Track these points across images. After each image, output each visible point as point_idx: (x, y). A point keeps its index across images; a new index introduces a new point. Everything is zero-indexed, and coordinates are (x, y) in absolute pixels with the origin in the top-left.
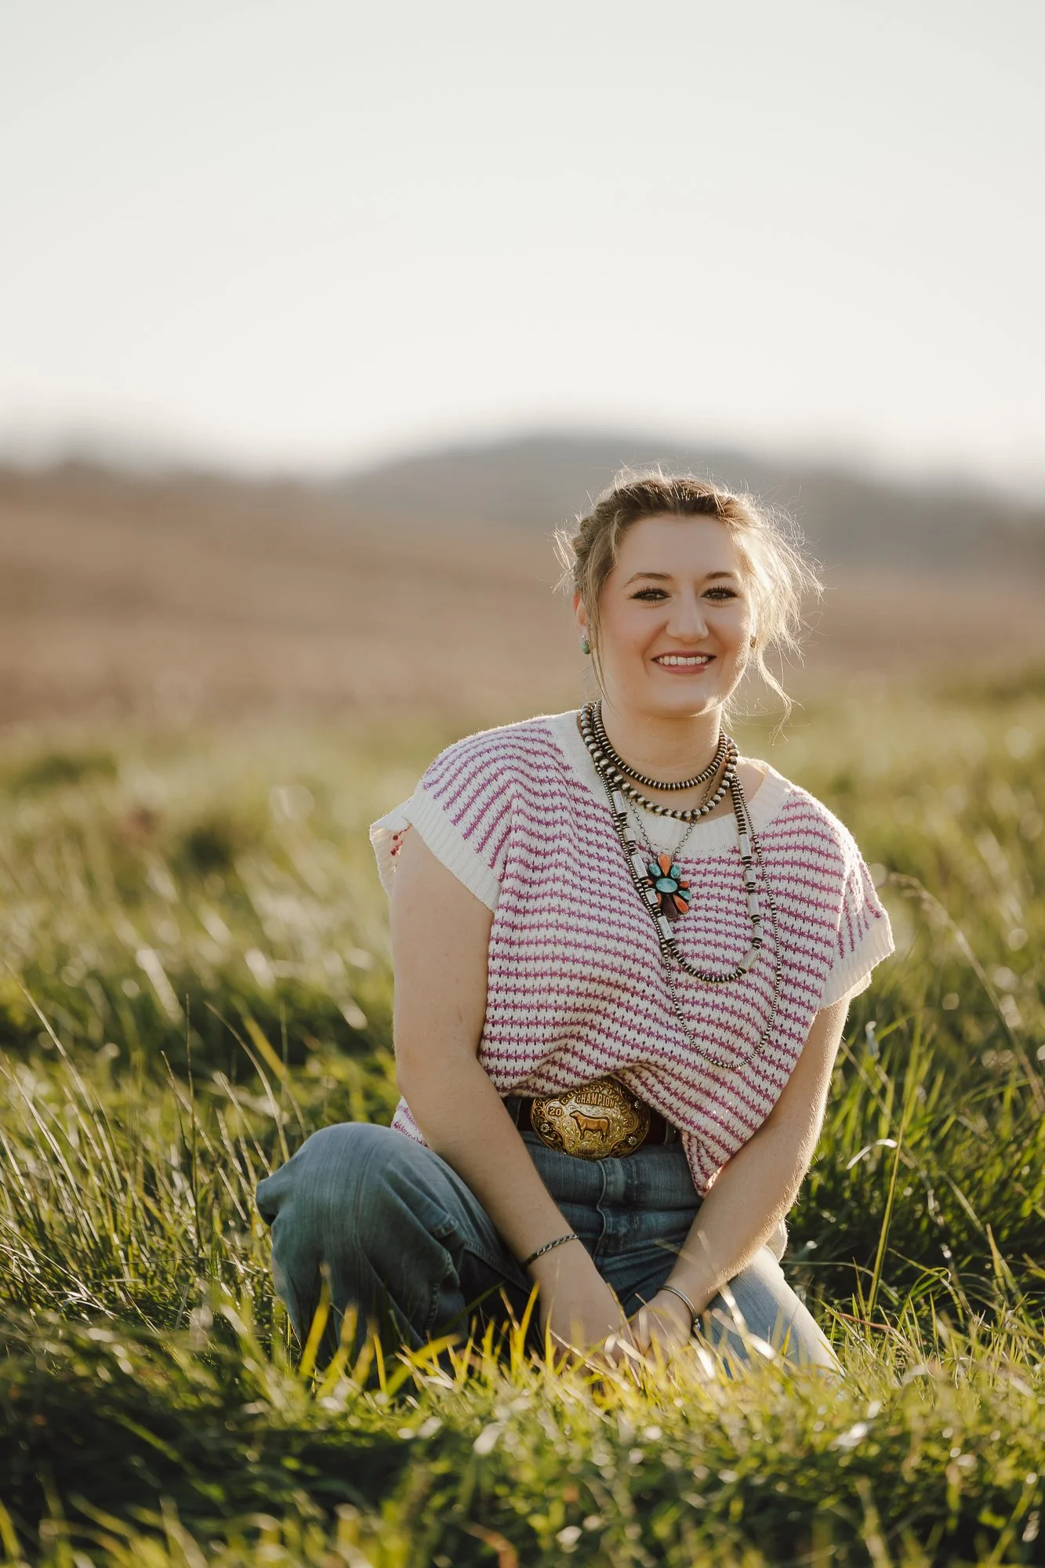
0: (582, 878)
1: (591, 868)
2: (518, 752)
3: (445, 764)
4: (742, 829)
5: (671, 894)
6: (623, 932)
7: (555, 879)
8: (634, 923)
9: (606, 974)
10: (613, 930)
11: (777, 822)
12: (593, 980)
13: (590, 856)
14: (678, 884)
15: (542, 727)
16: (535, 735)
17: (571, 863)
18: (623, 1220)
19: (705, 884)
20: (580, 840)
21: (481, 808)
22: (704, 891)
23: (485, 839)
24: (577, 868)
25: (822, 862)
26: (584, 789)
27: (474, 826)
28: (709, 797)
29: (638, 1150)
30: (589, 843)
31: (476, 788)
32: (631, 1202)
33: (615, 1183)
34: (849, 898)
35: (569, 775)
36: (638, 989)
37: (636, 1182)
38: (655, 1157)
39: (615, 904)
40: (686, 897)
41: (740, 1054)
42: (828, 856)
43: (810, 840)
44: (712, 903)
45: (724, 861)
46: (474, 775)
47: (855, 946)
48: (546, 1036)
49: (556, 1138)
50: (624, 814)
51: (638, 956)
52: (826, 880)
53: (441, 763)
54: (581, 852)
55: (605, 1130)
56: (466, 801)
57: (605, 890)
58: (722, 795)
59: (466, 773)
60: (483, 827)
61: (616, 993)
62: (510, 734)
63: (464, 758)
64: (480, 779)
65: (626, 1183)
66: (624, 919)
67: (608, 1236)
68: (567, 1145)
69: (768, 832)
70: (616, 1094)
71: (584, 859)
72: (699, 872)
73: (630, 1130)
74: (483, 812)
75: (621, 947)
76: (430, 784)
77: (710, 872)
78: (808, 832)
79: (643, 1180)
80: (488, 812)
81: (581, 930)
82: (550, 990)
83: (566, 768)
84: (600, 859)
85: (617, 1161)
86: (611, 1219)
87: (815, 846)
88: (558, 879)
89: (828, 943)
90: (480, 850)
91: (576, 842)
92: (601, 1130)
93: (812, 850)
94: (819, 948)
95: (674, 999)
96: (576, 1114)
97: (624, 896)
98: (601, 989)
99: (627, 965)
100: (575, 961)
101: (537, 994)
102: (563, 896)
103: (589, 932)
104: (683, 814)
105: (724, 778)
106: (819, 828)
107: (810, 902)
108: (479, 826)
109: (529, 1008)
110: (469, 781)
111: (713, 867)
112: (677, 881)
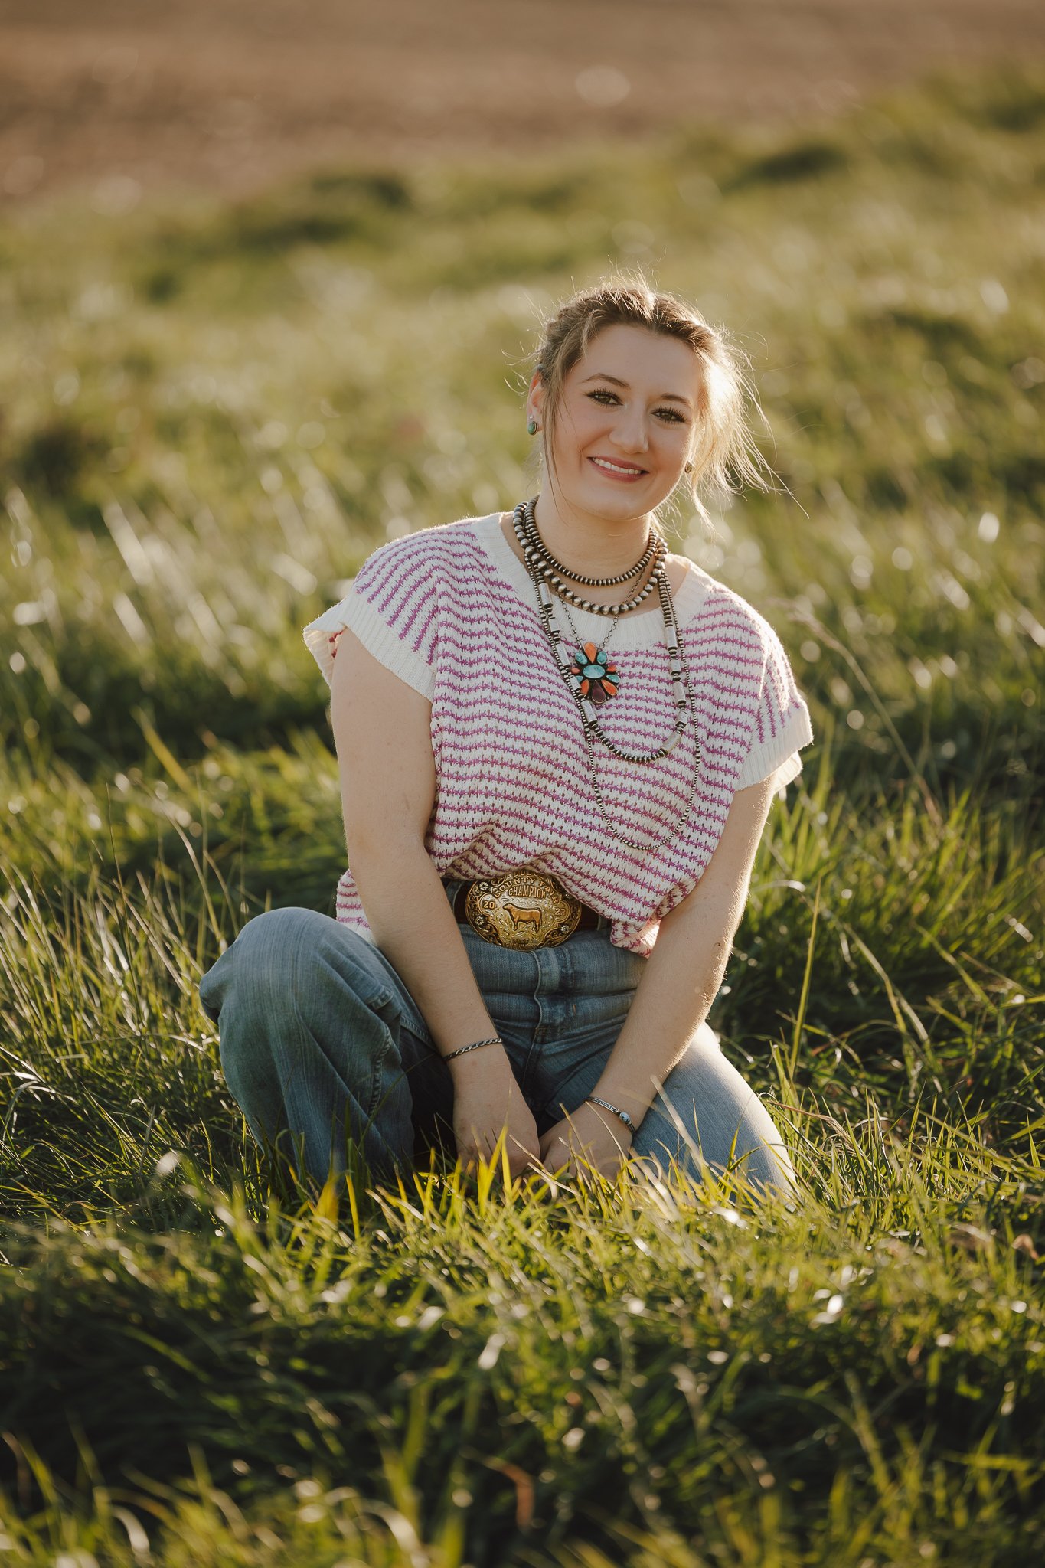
0: (512, 672)
1: (520, 663)
2: (444, 555)
3: (376, 568)
4: (668, 623)
5: (599, 680)
6: (552, 723)
7: (486, 673)
8: (563, 714)
9: (535, 763)
10: (542, 721)
11: (700, 617)
12: (523, 768)
13: (518, 651)
14: (606, 669)
15: (467, 530)
16: (460, 538)
17: (499, 657)
18: (560, 1009)
19: (634, 675)
20: (508, 637)
21: (413, 608)
22: (634, 681)
23: (420, 638)
24: (506, 663)
25: (743, 652)
26: (509, 587)
27: (408, 626)
28: (637, 592)
29: (571, 938)
30: (517, 640)
31: (408, 590)
32: (566, 991)
33: (550, 974)
34: (770, 686)
35: (493, 577)
36: (563, 779)
37: (570, 971)
38: (587, 944)
39: (545, 696)
40: (614, 682)
41: (657, 837)
42: (749, 646)
43: (731, 632)
44: (642, 693)
45: (650, 654)
46: (405, 577)
47: (776, 732)
48: (476, 821)
49: (491, 930)
50: (549, 606)
51: (565, 747)
52: (748, 669)
53: (371, 567)
54: (509, 649)
55: (537, 920)
56: (400, 602)
57: (535, 682)
58: (649, 591)
59: (397, 576)
60: (417, 626)
61: (543, 783)
62: (436, 537)
63: (394, 561)
64: (411, 581)
65: (561, 973)
66: (554, 710)
67: (546, 1026)
68: (502, 937)
69: (691, 627)
70: (547, 885)
71: (513, 655)
72: (627, 664)
73: (563, 919)
74: (415, 612)
75: (549, 737)
76: (363, 588)
77: (638, 664)
78: (729, 625)
79: (577, 968)
80: (420, 613)
81: (511, 721)
82: (482, 776)
83: (491, 569)
84: (529, 654)
85: (551, 951)
86: (547, 1009)
87: (736, 637)
88: (488, 672)
89: (747, 728)
90: (416, 648)
91: (503, 639)
92: (534, 921)
93: (734, 641)
94: (740, 733)
95: (595, 785)
96: (509, 906)
97: (554, 688)
98: (530, 778)
99: (554, 755)
100: (506, 749)
101: (469, 781)
102: (494, 688)
103: (518, 723)
104: (611, 609)
105: (652, 575)
106: (740, 620)
107: (732, 691)
108: (413, 626)
109: (460, 794)
110: (400, 583)
111: (641, 659)
112: (604, 666)
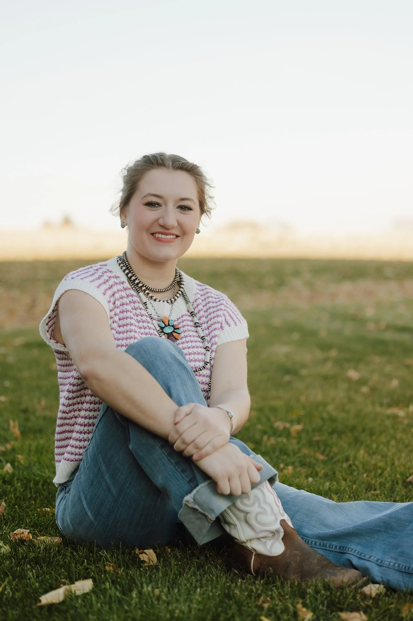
5: (171, 333)
14: (174, 328)
40: (178, 332)
50: (145, 303)
112: (172, 326)
